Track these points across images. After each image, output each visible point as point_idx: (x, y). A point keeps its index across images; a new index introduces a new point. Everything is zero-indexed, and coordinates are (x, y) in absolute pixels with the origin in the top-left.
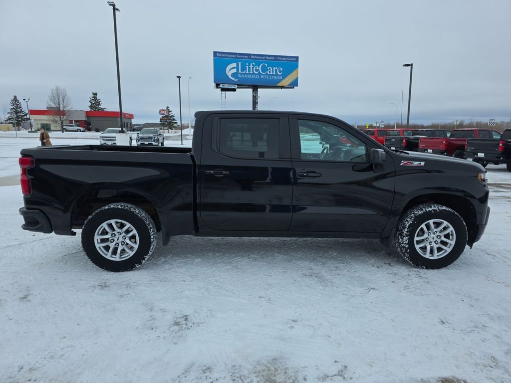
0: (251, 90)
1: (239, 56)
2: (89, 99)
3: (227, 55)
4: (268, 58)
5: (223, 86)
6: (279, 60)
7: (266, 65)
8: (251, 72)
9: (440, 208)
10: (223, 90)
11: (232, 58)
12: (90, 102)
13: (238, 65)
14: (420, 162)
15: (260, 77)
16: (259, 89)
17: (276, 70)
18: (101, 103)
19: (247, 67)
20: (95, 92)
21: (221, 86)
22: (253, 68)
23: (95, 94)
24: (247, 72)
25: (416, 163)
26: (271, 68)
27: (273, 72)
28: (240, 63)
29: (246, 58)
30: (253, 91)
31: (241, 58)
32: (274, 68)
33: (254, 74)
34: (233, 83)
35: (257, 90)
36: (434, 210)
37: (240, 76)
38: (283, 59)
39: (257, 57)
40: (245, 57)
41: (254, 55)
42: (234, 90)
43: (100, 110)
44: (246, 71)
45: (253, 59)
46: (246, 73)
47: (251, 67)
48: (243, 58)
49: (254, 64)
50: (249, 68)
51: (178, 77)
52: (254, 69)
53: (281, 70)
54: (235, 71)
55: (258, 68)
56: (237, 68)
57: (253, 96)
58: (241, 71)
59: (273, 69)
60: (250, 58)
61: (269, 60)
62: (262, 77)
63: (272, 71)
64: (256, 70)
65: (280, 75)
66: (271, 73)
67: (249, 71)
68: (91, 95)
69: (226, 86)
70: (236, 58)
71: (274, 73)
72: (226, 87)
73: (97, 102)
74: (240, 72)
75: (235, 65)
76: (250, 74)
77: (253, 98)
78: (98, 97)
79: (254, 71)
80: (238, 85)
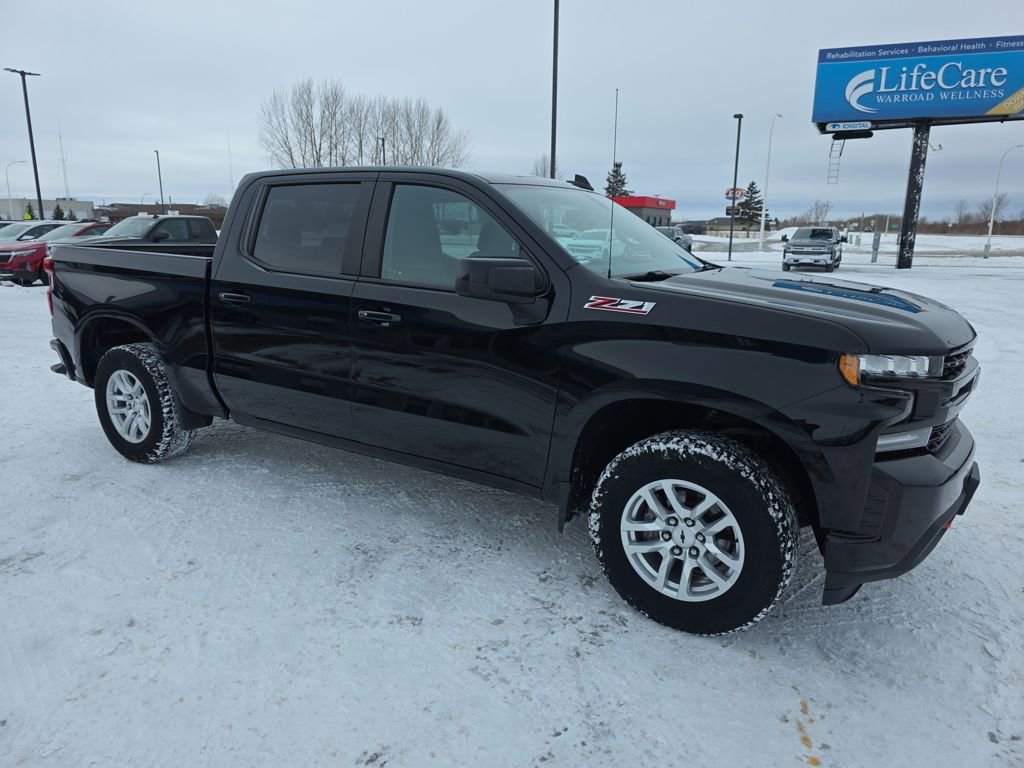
0: (910, 132)
1: (885, 53)
2: (607, 176)
3: (853, 54)
4: (968, 47)
5: (834, 127)
6: (1000, 49)
7: (960, 65)
8: (914, 88)
9: (692, 449)
10: (839, 136)
11: (866, 58)
12: (608, 180)
13: (878, 74)
14: (640, 303)
15: (937, 96)
16: (932, 128)
17: (988, 75)
18: (626, 181)
19: (904, 76)
20: (618, 161)
21: (829, 127)
22: (919, 77)
23: (618, 166)
24: (903, 88)
25: (629, 305)
26: (973, 72)
27: (977, 80)
28: (884, 70)
29: (904, 55)
30: (917, 132)
31: (890, 56)
32: (983, 72)
33: (920, 90)
34: (860, 117)
35: (928, 130)
36: (671, 452)
37: (880, 99)
38: (1013, 44)
39: (935, 49)
40: (902, 52)
41: (925, 44)
42: (867, 134)
43: (623, 194)
44: (900, 87)
45: (923, 54)
46: (897, 92)
47: (915, 74)
48: (895, 56)
49: (924, 66)
50: (909, 78)
51: (736, 116)
52: (923, 78)
53: (1005, 72)
54: (869, 88)
55: (934, 76)
56: (876, 81)
57: (915, 145)
58: (886, 88)
59: (978, 74)
60: (916, 54)
61: (970, 51)
62: (943, 96)
63: (973, 79)
64: (928, 82)
65: (998, 88)
66: (972, 85)
67: (909, 84)
68: (611, 168)
69: (841, 127)
70: (877, 57)
71: (981, 84)
72: (841, 129)
73: (620, 181)
74: (882, 89)
75: (870, 74)
76: (909, 92)
77: (914, 151)
78: (623, 170)
79: (921, 84)
80: (873, 122)
